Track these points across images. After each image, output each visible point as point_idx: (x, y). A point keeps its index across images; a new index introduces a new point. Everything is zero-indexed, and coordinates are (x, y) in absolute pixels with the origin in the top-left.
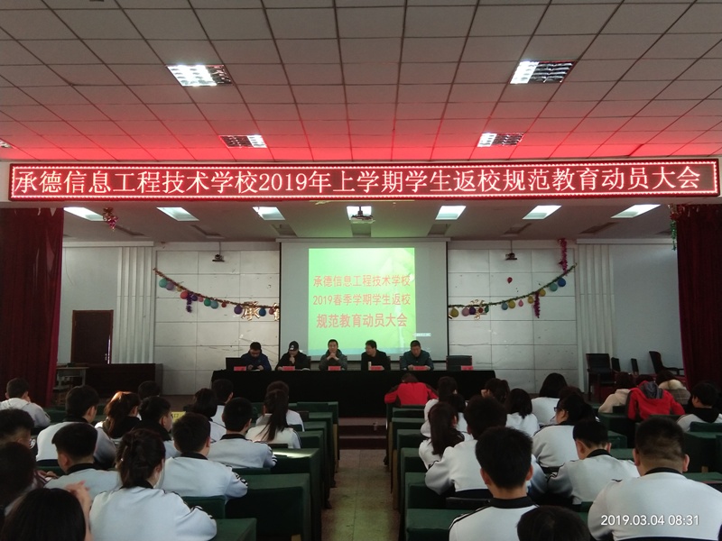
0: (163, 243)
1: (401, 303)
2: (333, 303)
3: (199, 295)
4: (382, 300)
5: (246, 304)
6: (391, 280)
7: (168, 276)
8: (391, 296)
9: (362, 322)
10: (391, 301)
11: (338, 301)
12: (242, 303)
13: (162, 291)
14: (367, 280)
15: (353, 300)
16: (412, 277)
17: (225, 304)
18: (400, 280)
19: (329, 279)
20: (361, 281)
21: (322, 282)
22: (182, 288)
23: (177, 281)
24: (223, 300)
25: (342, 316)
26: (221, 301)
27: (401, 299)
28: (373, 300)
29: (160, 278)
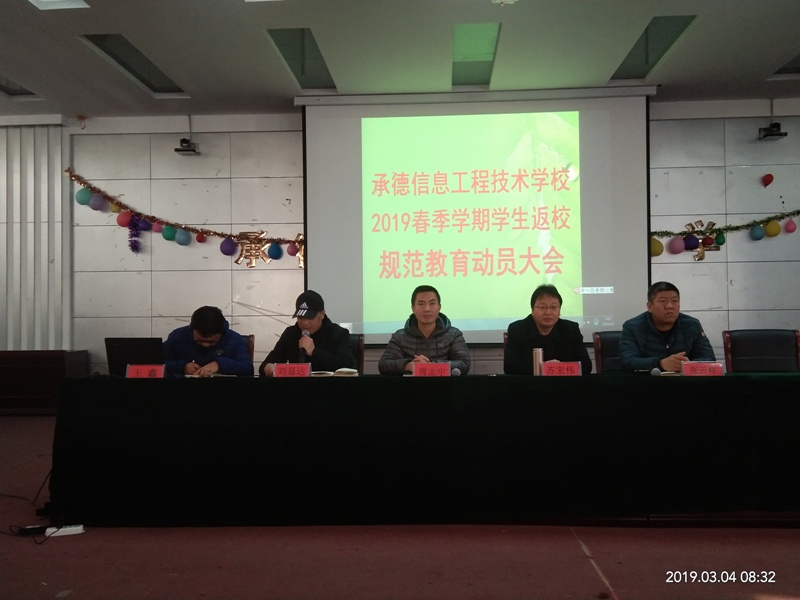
0: (81, 118)
1: (552, 225)
2: (411, 229)
3: (153, 219)
4: (512, 222)
5: (243, 236)
6: (528, 180)
7: (95, 184)
8: (531, 212)
9: (471, 265)
10: (530, 222)
11: (421, 222)
12: (236, 232)
13: (83, 212)
14: (480, 181)
15: (453, 222)
16: (574, 173)
17: (202, 236)
18: (549, 180)
19: (402, 179)
20: (467, 182)
21: (389, 186)
22: (121, 206)
23: (111, 193)
24: (199, 228)
25: (431, 253)
26: (195, 231)
27: (550, 219)
28: (492, 220)
29: (78, 187)
